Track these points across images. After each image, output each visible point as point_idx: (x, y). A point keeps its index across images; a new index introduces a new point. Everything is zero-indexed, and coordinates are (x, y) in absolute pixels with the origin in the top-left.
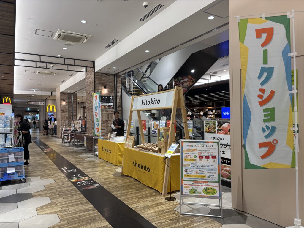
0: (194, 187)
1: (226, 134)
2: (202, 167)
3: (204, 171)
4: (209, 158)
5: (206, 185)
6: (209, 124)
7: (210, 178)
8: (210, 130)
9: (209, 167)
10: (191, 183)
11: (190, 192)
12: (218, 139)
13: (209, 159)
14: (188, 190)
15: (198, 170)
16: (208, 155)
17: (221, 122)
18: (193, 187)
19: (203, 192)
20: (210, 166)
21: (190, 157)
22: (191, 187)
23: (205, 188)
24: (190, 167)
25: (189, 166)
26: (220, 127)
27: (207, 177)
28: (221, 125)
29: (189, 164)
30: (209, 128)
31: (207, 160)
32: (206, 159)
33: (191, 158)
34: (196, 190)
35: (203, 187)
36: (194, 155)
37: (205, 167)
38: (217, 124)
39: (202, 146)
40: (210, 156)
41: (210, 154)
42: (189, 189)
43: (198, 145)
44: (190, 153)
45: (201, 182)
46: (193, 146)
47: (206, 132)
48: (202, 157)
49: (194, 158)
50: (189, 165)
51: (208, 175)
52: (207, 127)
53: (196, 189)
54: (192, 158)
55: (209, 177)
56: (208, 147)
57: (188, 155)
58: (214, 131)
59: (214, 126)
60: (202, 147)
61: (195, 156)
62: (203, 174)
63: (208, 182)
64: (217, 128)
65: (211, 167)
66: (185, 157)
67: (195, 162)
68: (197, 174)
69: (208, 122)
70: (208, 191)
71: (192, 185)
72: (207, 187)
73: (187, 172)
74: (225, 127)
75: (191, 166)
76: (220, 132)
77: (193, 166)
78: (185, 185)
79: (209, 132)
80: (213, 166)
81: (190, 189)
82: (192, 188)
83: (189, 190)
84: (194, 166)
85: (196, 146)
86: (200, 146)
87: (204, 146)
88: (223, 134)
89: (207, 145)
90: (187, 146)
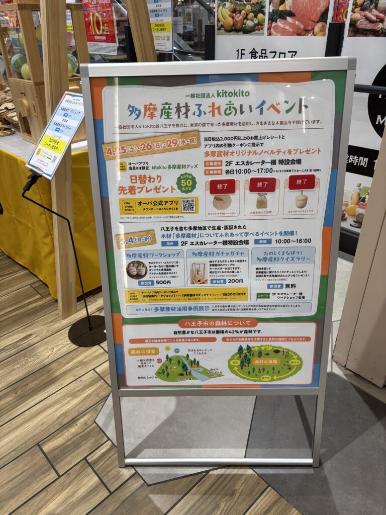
0: (184, 349)
1: (305, 32)
2: (231, 242)
3: (237, 265)
4: (269, 185)
5: (248, 335)
7: (273, 299)
9: (269, 241)
10: (168, 330)
11: (163, 373)
13: (269, 196)
14: (155, 363)
15: (206, 260)
16: (271, 171)
18: (177, 351)
19: (231, 368)
20: (274, 238)
21: (157, 189)
22: (168, 349)
23: (241, 349)
24: (158, 246)
25: (154, 242)
27: (252, 299)
29: (151, 232)
31: (262, 204)
32: (255, 196)
33: (161, 196)
34: (195, 363)
35: (234, 347)
36: (178, 173)
37: (247, 242)
39: (230, 105)
40: (282, 178)
41: (281, 162)
42: (159, 361)
43: (206, 104)
44: (153, 160)
45: (218, 323)
46: (174, 115)
48: (230, 187)
49: (178, 194)
50: (148, 236)
51: (261, 285)
53: (191, 358)
54: (168, 195)
55: (266, 296)
56: (270, 115)
57: (143, 179)
60: (231, 118)
61: (187, 183)
62: (230, 281)
63: (255, 321)
64: (268, 8)
65: (279, 241)
66: (122, 189)
67: (188, 219)
68: (197, 286)
70: (257, 362)
71: (171, 340)
72: (251, 344)
75: (164, 244)
77: (176, 243)
79: (234, 29)
80: (292, 233)
81: (164, 359)
82: (171, 354)
83: (158, 366)
84: (180, 240)
85: (193, 108)
86: (216, 111)
87: (246, 109)
88: (292, 34)
89: (264, 102)
90: (134, 116)
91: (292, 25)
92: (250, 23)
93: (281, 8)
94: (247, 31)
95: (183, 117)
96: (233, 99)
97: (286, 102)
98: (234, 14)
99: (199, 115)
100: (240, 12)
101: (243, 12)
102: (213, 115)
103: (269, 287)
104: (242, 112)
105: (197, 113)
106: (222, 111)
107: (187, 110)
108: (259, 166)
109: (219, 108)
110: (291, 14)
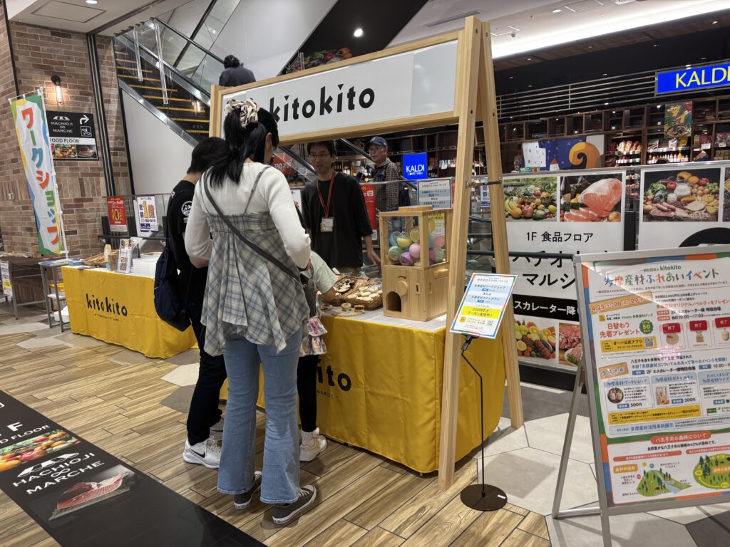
0: (658, 464)
1: (601, 219)
2: (682, 369)
3: (689, 386)
4: (703, 326)
5: (705, 446)
6: (523, 190)
7: (719, 413)
8: (528, 208)
9: (709, 366)
10: (643, 447)
11: (643, 488)
12: (565, 237)
13: (704, 333)
14: (635, 479)
15: (666, 384)
16: (701, 316)
17: (580, 180)
18: (652, 466)
19: (696, 478)
20: (712, 364)
21: (626, 333)
22: (644, 464)
23: (701, 459)
24: (630, 376)
25: (627, 372)
26: (574, 197)
27: (704, 414)
28: (580, 190)
29: (624, 364)
30: (523, 203)
31: (700, 339)
32: (694, 334)
33: (630, 337)
34: (667, 476)
35: (695, 459)
36: (640, 320)
37: (694, 368)
38: (559, 188)
39: (670, 275)
40: (711, 321)
41: (708, 309)
42: (639, 476)
43: (654, 276)
44: (622, 312)
45: (681, 437)
46: (634, 282)
47: (510, 218)
48: (677, 328)
49: (641, 335)
50: (623, 368)
51: (708, 403)
52: (515, 198)
53: (664, 472)
54: (634, 336)
55: (713, 410)
56: (695, 280)
57: (616, 326)
58: (547, 211)
59: (544, 194)
60: (672, 283)
61: (646, 327)
62: (687, 400)
63: (709, 433)
64: (560, 201)
65: (716, 366)
66: (602, 334)
67: (649, 353)
68: (662, 406)
69: (518, 180)
70: (715, 470)
71: (647, 456)
72: (709, 454)
73: (617, 401)
74: (599, 194)
75: (634, 373)
76: (572, 212)
77: (643, 372)
78: (616, 459)
79: (523, 217)
80: (724, 359)
81: (642, 475)
82: (648, 469)
83: (638, 482)
84: (645, 369)
85: (646, 278)
86: (661, 279)
87: (680, 276)
88: (587, 220)
89: (690, 272)
90: (609, 284)
91: (584, 214)
92: (540, 213)
93: (573, 201)
94: (537, 218)
95: (640, 283)
96: (671, 271)
97: (704, 271)
98: (523, 206)
99: (651, 282)
100: (529, 204)
101: (533, 204)
102: (660, 281)
103: (715, 403)
104: (677, 279)
105: (649, 280)
106: (665, 278)
107: (643, 279)
108: (694, 313)
109: (663, 277)
110: (583, 206)
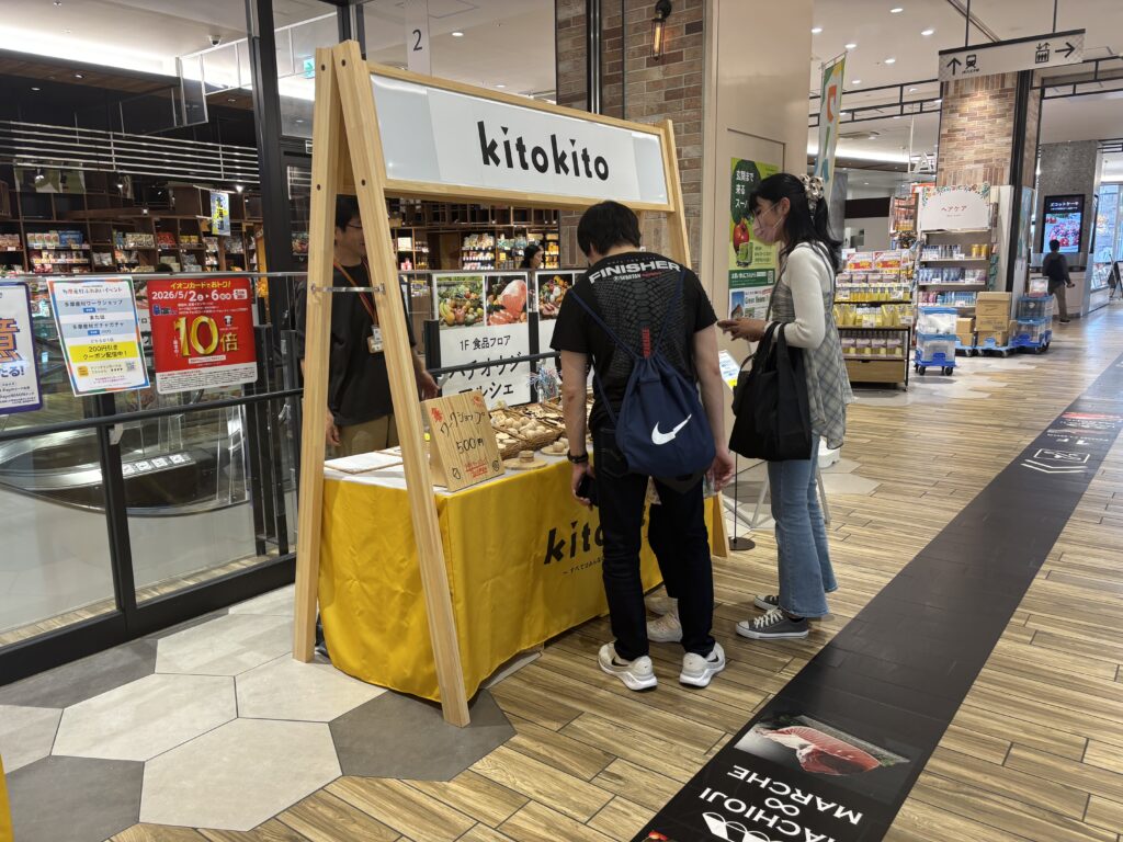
1: (515, 320)
6: (454, 291)
8: (461, 312)
12: (491, 342)
17: (499, 280)
26: (495, 298)
28: (500, 291)
30: (455, 306)
38: (485, 288)
47: (445, 325)
52: (448, 300)
59: (473, 296)
64: (486, 304)
69: (450, 279)
74: (513, 295)
76: (495, 315)
79: (456, 323)
88: (505, 323)
91: (505, 316)
92: (471, 317)
93: (495, 303)
94: (468, 324)
98: (456, 310)
100: (461, 307)
101: (464, 307)
110: (503, 308)
